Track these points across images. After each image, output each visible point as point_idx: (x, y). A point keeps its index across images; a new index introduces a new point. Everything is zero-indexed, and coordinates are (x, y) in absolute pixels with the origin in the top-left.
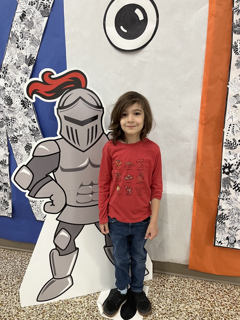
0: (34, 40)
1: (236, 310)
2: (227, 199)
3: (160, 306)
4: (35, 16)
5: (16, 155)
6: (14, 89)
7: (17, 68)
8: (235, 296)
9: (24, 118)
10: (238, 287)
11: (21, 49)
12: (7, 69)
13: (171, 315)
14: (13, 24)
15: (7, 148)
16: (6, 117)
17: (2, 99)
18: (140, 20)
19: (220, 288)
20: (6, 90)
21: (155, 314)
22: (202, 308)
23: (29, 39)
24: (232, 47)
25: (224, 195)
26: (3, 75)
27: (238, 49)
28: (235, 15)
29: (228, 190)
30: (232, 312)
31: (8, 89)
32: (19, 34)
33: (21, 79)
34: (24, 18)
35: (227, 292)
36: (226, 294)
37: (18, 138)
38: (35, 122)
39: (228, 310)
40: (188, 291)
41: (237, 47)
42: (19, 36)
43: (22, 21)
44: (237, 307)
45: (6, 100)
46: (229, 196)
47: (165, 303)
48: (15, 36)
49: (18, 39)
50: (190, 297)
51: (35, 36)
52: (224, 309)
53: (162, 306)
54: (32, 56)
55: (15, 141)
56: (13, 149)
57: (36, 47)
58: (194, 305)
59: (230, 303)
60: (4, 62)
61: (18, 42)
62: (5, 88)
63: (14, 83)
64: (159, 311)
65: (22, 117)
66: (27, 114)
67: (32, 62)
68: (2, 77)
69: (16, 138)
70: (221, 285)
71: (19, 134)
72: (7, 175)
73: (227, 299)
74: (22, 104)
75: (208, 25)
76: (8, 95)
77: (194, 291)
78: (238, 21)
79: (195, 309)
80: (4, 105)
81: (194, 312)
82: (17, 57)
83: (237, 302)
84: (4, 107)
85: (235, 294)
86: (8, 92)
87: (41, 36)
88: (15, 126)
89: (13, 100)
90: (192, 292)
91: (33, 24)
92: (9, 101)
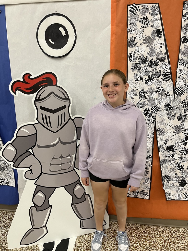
1: (140, 243)
3: (85, 243)
8: (140, 232)
10: (143, 225)
18: (63, 35)
19: (130, 227)
22: (115, 243)
24: (128, 57)
27: (132, 58)
28: (129, 34)
30: (137, 245)
36: (134, 231)
39: (134, 243)
40: (107, 230)
41: (131, 56)
44: (140, 241)
47: (89, 241)
50: (108, 235)
52: (131, 243)
53: (86, 244)
58: (110, 241)
59: (136, 238)
64: (84, 248)
70: (131, 225)
73: (135, 235)
75: (111, 40)
77: (111, 230)
78: (131, 38)
79: (110, 244)
81: (110, 246)
83: (141, 237)
85: (141, 231)
90: (110, 232)
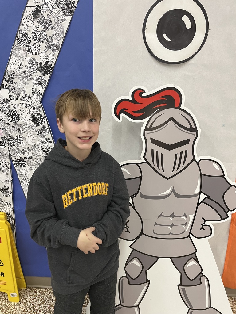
0: (51, 44)
4: (54, 14)
5: (23, 180)
6: (22, 102)
7: (27, 77)
9: (35, 137)
11: (33, 54)
12: (13, 78)
14: (23, 22)
15: (9, 172)
16: (9, 135)
17: (5, 114)
20: (10, 104)
23: (45, 41)
26: (6, 85)
31: (13, 102)
32: (30, 35)
33: (32, 90)
34: (38, 15)
37: (25, 160)
38: (51, 142)
42: (31, 37)
43: (35, 18)
45: (10, 116)
48: (25, 36)
49: (30, 41)
51: (53, 39)
54: (49, 64)
55: (22, 164)
56: (18, 174)
57: (55, 52)
60: (9, 69)
61: (29, 45)
62: (9, 101)
63: (23, 95)
65: (33, 136)
66: (40, 133)
67: (48, 71)
68: (6, 87)
69: (23, 161)
71: (27, 156)
72: (10, 204)
74: (32, 121)
76: (13, 109)
80: (8, 121)
82: (27, 64)
84: (7, 123)
86: (14, 106)
87: (62, 40)
88: (22, 146)
89: (20, 115)
91: (50, 23)
92: (15, 117)
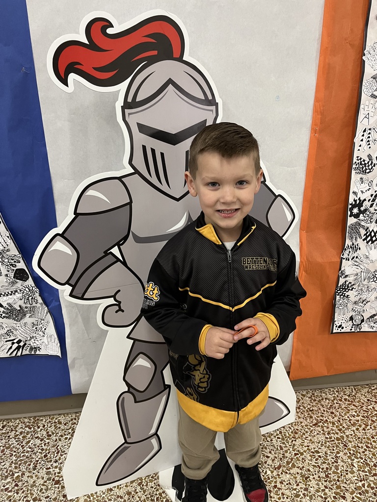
1: (374, 427)
2: (353, 258)
3: (266, 454)
13: (290, 465)
21: (264, 472)
22: (327, 438)
25: (350, 252)
29: (356, 244)
30: (371, 431)
35: (349, 401)
36: (349, 404)
39: (364, 429)
44: (373, 421)
46: (356, 253)
47: (272, 448)
50: (303, 424)
52: (357, 429)
53: (269, 455)
58: (314, 436)
59: (362, 418)
64: (268, 465)
70: (337, 391)
73: (356, 412)
77: (304, 411)
79: (319, 443)
81: (320, 448)
83: (370, 413)
85: (362, 401)
90: (303, 416)
